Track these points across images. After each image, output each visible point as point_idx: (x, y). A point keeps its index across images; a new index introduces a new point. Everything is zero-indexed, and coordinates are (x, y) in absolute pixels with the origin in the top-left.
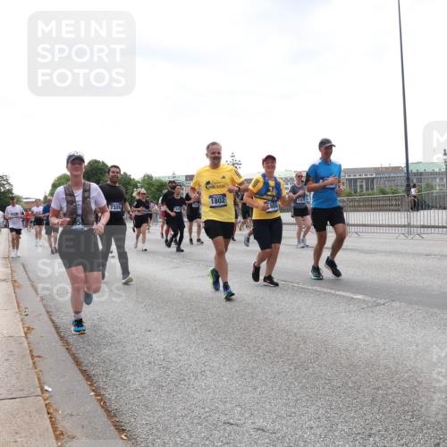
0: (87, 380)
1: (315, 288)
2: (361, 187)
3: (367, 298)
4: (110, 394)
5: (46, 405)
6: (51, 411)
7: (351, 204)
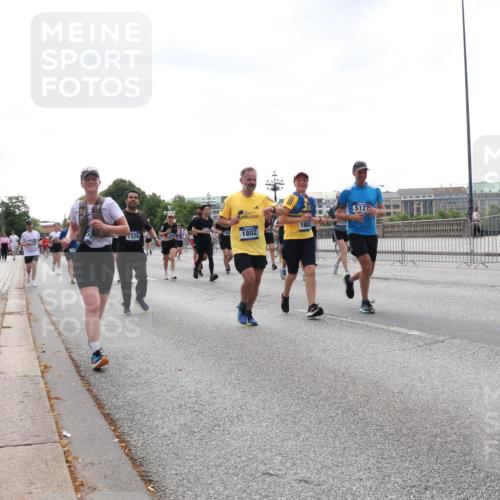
0: (110, 424)
1: (365, 323)
2: (418, 209)
3: (424, 335)
4: (135, 440)
5: (65, 453)
6: (70, 459)
7: (407, 229)
